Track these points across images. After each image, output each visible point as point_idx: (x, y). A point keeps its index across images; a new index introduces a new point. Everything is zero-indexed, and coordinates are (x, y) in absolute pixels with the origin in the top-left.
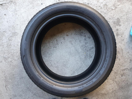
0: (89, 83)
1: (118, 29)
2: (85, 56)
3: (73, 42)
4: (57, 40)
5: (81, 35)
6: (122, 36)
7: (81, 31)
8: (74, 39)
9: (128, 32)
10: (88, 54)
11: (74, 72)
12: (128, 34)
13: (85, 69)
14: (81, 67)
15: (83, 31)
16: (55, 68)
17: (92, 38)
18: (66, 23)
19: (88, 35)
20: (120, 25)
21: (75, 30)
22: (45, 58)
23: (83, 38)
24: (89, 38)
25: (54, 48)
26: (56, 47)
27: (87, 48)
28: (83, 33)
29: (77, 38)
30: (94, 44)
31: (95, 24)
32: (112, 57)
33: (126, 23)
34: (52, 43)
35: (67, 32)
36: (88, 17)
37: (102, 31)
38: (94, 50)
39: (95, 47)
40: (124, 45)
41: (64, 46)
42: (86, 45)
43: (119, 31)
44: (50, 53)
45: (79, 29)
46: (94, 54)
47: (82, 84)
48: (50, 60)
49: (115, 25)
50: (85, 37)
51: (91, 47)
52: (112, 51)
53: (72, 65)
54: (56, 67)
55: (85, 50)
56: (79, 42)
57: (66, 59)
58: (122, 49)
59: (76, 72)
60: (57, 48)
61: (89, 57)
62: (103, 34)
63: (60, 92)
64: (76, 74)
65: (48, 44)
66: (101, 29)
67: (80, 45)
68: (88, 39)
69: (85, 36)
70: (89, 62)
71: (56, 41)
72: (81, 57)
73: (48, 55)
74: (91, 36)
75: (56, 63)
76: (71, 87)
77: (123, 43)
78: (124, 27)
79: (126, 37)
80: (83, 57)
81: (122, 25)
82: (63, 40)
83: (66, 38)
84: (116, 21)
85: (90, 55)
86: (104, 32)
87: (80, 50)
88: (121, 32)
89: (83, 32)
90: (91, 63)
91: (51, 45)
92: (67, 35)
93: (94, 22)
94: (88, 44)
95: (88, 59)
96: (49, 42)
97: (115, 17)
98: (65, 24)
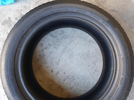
0: (95, 17)
1: (15, 19)
2: (65, 39)
3: (57, 60)
4: (64, 81)
5: (43, 55)
6: (21, 10)
7: (39, 59)
8: (53, 61)
9: (13, 6)
10: (61, 36)
11: (89, 41)
12: (15, 5)
13: (79, 32)
14: (80, 37)
15: (37, 55)
16: (97, 64)
17: (41, 42)
18: (38, 81)
19: (39, 48)
20: (10, 18)
21: (40, 66)
22: (91, 83)
23: (45, 51)
24: (42, 45)
25: (75, 79)
26: (73, 77)
27: (55, 41)
28: (40, 54)
29: (49, 58)
30: (46, 36)
31: (21, 47)
32: (50, 7)
33: (3, 13)
34: (70, 84)
35: (48, 73)
36: (14, 61)
37: (25, 34)
38: (53, 33)
39: (50, 33)
40: (30, 3)
41: (66, 68)
42: (52, 44)
43: (17, 16)
44: (83, 81)
45: (38, 62)
46: (57, 30)
47: (101, 24)
48: (90, 75)
49: (12, 24)
50: (44, 50)
51: (51, 37)
52: (42, 10)
53: (82, 48)
54: (95, 64)
55: (59, 42)
56: (53, 54)
57: (80, 58)
58: (36, 3)
59: (88, 40)
60: (73, 75)
61: (64, 34)
62: (28, 31)
63: (126, 46)
64: (90, 38)
65: (75, 88)
66: (22, 37)
67: (56, 50)
68: (44, 46)
69: (42, 50)
70: (69, 31)
71: (66, 81)
72: (68, 43)
73: (87, 81)
74: (39, 44)
75: (91, 67)
76: (111, 35)
77: (28, 5)
78: (9, 13)
79: (20, 5)
80: (68, 40)
81: (8, 16)
82: (60, 73)
83: (55, 71)
84: (6, 25)
85: (61, 34)
86: (24, 32)
87: (61, 48)
88: (17, 14)
89: (39, 56)
90: (69, 28)
91: (74, 85)
92: (52, 71)
93: (18, 50)
94: (50, 42)
95: (67, 34)
96: (71, 88)
97: (2, 29)
98: (40, 81)
